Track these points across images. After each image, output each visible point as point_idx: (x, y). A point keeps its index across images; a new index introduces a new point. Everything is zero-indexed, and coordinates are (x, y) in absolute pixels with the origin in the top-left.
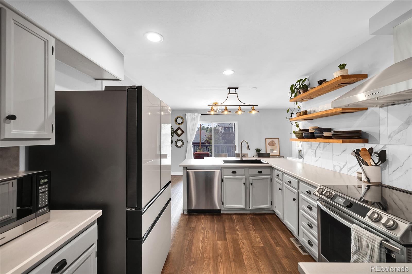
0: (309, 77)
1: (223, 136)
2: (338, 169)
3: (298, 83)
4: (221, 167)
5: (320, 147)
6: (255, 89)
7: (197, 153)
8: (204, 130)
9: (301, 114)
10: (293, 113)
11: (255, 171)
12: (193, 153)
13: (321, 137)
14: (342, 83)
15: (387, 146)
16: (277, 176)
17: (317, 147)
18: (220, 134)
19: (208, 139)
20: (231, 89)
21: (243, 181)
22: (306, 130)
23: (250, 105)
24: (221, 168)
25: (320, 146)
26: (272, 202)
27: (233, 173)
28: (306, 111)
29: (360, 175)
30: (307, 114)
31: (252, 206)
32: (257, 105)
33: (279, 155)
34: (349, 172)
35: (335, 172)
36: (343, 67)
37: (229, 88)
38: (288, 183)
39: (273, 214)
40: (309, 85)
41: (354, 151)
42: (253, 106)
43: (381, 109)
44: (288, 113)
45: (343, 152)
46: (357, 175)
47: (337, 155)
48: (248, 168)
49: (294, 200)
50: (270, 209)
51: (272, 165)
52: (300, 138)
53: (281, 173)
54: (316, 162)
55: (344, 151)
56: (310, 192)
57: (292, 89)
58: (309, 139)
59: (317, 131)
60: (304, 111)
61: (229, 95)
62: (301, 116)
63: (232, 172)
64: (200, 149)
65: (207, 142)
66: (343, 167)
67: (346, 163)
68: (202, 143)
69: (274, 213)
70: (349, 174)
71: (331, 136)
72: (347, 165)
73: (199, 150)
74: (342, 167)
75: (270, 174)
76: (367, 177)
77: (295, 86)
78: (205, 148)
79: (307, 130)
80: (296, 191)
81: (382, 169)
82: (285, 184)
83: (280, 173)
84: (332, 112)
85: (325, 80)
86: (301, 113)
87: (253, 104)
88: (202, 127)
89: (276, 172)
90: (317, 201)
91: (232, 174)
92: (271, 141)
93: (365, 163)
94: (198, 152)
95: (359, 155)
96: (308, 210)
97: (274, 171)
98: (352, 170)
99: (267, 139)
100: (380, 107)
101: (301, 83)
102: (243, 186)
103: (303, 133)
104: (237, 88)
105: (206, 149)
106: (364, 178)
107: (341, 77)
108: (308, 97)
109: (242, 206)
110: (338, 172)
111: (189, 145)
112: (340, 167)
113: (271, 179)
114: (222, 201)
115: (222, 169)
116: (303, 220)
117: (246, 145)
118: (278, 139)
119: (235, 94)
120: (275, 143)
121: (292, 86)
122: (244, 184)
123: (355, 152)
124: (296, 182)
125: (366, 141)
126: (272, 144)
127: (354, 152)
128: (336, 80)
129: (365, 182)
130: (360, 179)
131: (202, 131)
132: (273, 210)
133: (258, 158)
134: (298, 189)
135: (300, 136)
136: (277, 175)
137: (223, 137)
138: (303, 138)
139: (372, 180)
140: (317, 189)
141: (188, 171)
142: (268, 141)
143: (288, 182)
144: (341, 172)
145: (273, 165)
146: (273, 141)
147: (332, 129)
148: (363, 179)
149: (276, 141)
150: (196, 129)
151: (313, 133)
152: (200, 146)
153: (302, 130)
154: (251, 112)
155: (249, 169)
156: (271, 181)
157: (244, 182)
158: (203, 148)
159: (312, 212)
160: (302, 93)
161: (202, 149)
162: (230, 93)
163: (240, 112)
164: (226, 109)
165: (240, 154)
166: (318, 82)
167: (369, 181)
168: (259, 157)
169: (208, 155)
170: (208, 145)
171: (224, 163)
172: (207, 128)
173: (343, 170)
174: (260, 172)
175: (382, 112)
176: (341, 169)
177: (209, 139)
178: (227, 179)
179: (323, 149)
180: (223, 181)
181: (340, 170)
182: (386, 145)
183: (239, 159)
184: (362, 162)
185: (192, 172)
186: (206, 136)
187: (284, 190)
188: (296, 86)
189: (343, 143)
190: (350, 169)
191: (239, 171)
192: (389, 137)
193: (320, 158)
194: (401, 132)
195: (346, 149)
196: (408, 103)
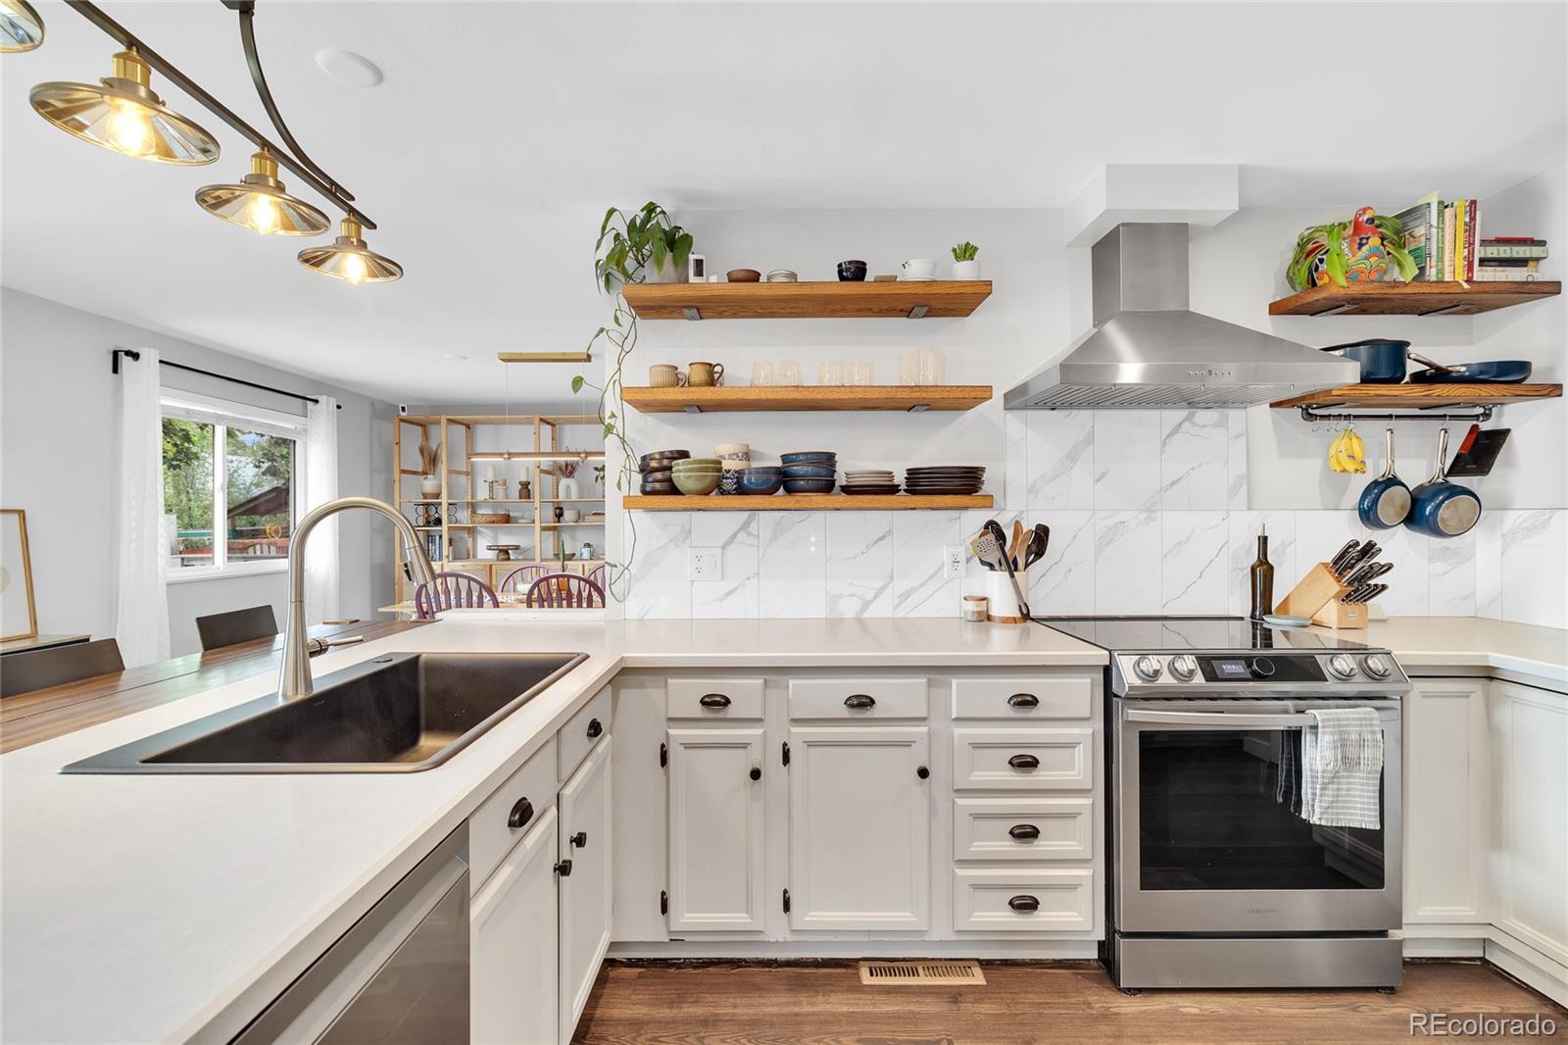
2: (848, 609)
15: (1024, 515)
17: (735, 534)
23: (332, 195)
25: (753, 528)
34: (899, 609)
35: (835, 622)
36: (965, 252)
43: (1010, 415)
45: (877, 542)
47: (850, 558)
54: (722, 601)
55: (882, 539)
60: (710, 365)
66: (876, 597)
67: (888, 581)
70: (901, 613)
72: (891, 585)
74: (869, 596)
83: (744, 687)
96: (1011, 777)
100: (1008, 410)
110: (852, 615)
112: (861, 597)
136: (708, 705)
144: (866, 616)
147: (838, 458)
159: (1043, 773)
173: (872, 606)
174: (596, 728)
176: (866, 605)
181: (861, 609)
182: (1023, 512)
190: (905, 596)
192: (1031, 490)
193: (748, 579)
194: (1058, 479)
195: (890, 532)
196: (1075, 412)
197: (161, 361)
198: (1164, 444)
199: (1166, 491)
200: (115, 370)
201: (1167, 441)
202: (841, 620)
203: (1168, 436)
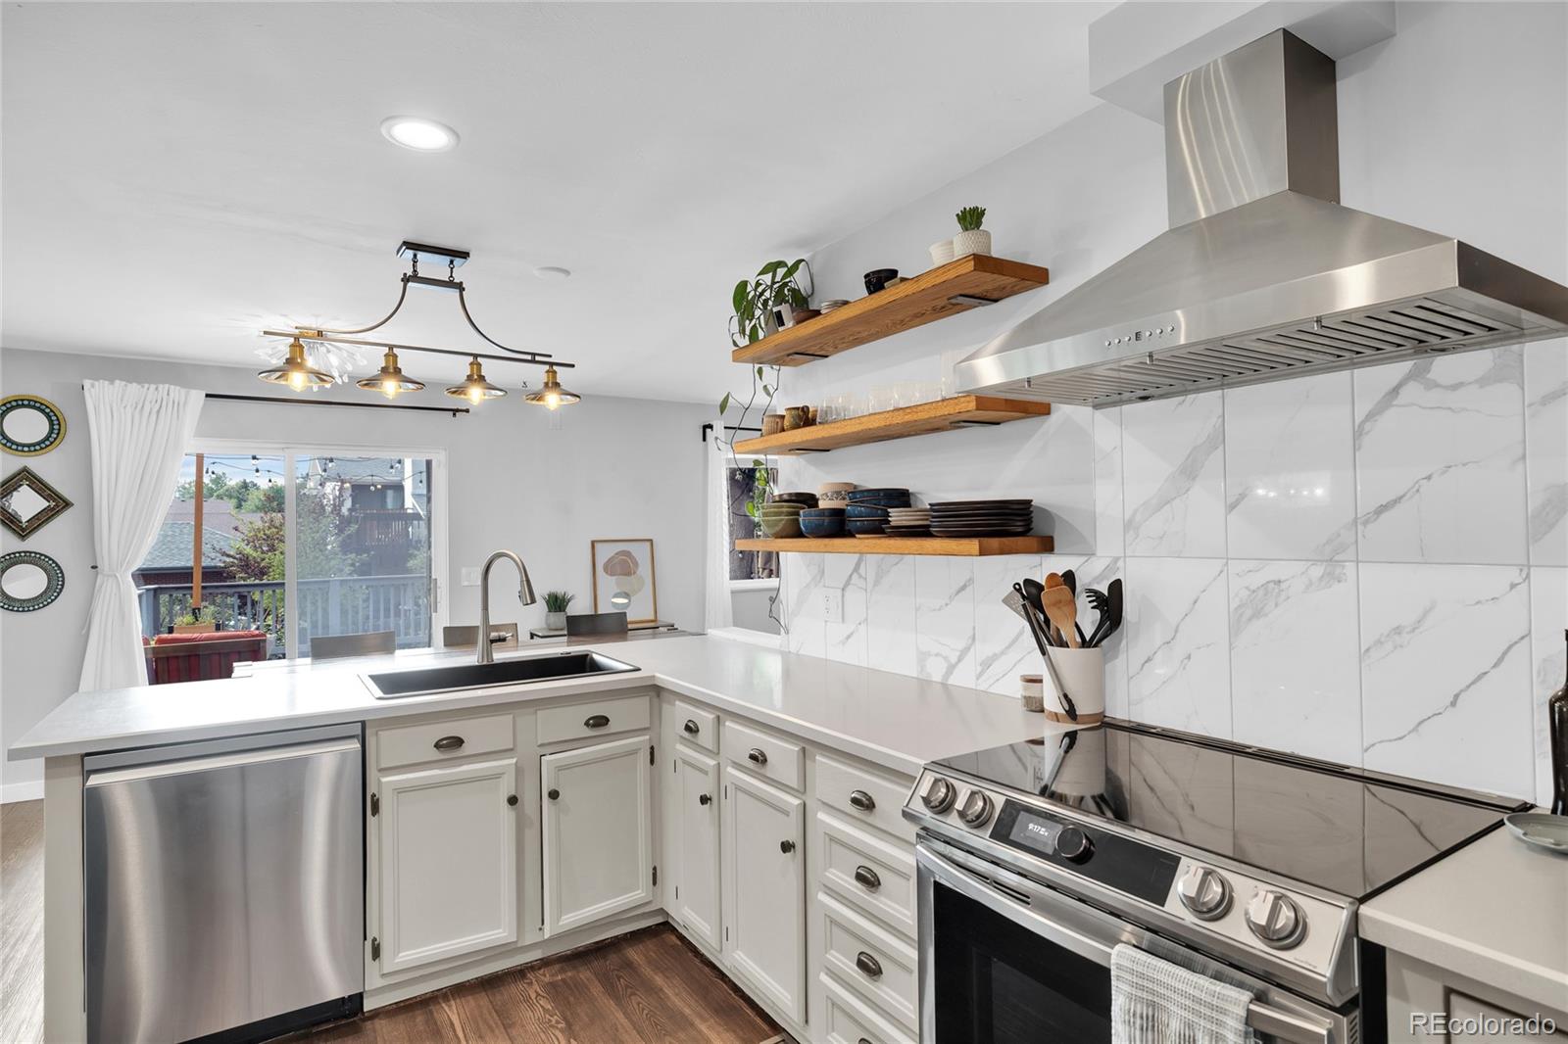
0: (813, 257)
1: (347, 533)
2: (936, 671)
3: (767, 278)
4: (363, 723)
5: (860, 576)
6: (562, 276)
7: (174, 635)
8: (220, 497)
9: (786, 423)
10: (711, 427)
11: (572, 721)
12: (146, 642)
13: (879, 528)
14: (963, 293)
15: (1120, 564)
16: (686, 734)
17: (851, 576)
18: (330, 522)
19: (248, 550)
20: (421, 255)
21: (507, 788)
22: (801, 498)
23: (533, 361)
24: (360, 729)
25: (862, 570)
26: (655, 869)
27: (441, 747)
28: (808, 407)
29: (1033, 690)
30: (815, 424)
31: (558, 921)
32: (573, 366)
33: (652, 617)
34: (983, 678)
35: (924, 684)
36: (971, 219)
37: (409, 245)
38: (750, 764)
39: (662, 932)
40: (812, 294)
41: (1017, 587)
42: (552, 364)
43: (1098, 414)
44: (722, 413)
45: (959, 592)
46: (1025, 689)
47: (934, 610)
48: (532, 710)
49: (786, 847)
50: (647, 909)
51: (658, 675)
52: (782, 537)
53: (710, 716)
54: (844, 644)
55: (963, 588)
56: (870, 799)
57: (743, 300)
58: (827, 541)
59: (862, 502)
60: (798, 409)
61: (410, 284)
62: (783, 430)
63: (437, 746)
64: (196, 612)
65: (246, 564)
66: (959, 661)
67: (970, 641)
68: (212, 574)
69: (666, 923)
70: (982, 687)
71: (929, 526)
72: (973, 648)
73: (189, 618)
74: (953, 660)
75: (648, 725)
76: (1066, 696)
77: (755, 290)
78: (234, 601)
79: (809, 500)
80: (796, 802)
81: (1106, 659)
82: (730, 770)
83: (704, 719)
84: (932, 414)
85: (893, 273)
86: (783, 417)
87: (550, 356)
88: (206, 480)
89: (682, 712)
90: (918, 847)
91: (436, 755)
92: (617, 554)
93: (1055, 637)
94: (182, 629)
95: (1038, 606)
96: (857, 889)
97: (666, 707)
98: (997, 668)
99: (597, 545)
100: (1096, 407)
101: (778, 279)
102: (507, 814)
103: (798, 514)
104: (465, 255)
105: (241, 607)
106: (1053, 703)
107: (973, 262)
108: (814, 346)
109: (501, 933)
110: (938, 678)
111: (106, 589)
112: (946, 658)
113: (652, 748)
114: (372, 933)
115: (368, 732)
116: (829, 945)
117: (516, 577)
118: (648, 544)
119: (449, 284)
120: (636, 564)
121: (743, 285)
122: (513, 801)
123: (1022, 594)
124: (795, 754)
125: (1047, 546)
126: (623, 566)
127: (1019, 590)
128: (951, 275)
129: (1056, 717)
130: (1036, 706)
131: (209, 506)
132: (662, 911)
133: (569, 643)
134: (802, 790)
135: (781, 525)
136: (688, 728)
137: (349, 536)
138: (800, 535)
139: (1082, 709)
140: (924, 791)
141: (95, 780)
142: (605, 553)
143: (753, 757)
144: (950, 682)
145: (662, 676)
146: (627, 554)
147: (912, 494)
148: (1047, 706)
149: (641, 553)
150: (169, 496)
151: (838, 514)
152: (197, 591)
153: (786, 497)
154: (538, 396)
155: (536, 712)
156: (652, 761)
157: (513, 793)
158: (213, 603)
159: (883, 899)
160: (789, 323)
161: (209, 612)
162: (414, 277)
163: (476, 395)
164: (392, 370)
165: (478, 627)
166: (866, 276)
167: (1072, 713)
168: (574, 638)
169: (254, 651)
170: (249, 582)
171: (380, 694)
172: (245, 486)
173: (956, 671)
174: (600, 721)
175: (1104, 428)
176: (951, 668)
177: (255, 548)
178: (401, 791)
179: (877, 583)
180: (376, 810)
181: (946, 673)
182: (1118, 556)
183: (469, 659)
184: (1046, 635)
185: (130, 784)
186: (236, 529)
187: (727, 805)
188: (760, 289)
189: (982, 553)
190: (987, 664)
191: (476, 734)
192: (1129, 525)
193: (860, 624)
194: (1168, 505)
195: (971, 580)
196: (1191, 397)
197: (725, 428)
198: (1358, 433)
199: (1366, 523)
200: (704, 439)
201: (1367, 427)
202: (929, 682)
203: (1371, 416)
